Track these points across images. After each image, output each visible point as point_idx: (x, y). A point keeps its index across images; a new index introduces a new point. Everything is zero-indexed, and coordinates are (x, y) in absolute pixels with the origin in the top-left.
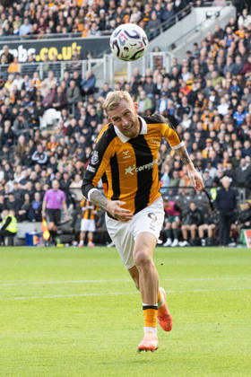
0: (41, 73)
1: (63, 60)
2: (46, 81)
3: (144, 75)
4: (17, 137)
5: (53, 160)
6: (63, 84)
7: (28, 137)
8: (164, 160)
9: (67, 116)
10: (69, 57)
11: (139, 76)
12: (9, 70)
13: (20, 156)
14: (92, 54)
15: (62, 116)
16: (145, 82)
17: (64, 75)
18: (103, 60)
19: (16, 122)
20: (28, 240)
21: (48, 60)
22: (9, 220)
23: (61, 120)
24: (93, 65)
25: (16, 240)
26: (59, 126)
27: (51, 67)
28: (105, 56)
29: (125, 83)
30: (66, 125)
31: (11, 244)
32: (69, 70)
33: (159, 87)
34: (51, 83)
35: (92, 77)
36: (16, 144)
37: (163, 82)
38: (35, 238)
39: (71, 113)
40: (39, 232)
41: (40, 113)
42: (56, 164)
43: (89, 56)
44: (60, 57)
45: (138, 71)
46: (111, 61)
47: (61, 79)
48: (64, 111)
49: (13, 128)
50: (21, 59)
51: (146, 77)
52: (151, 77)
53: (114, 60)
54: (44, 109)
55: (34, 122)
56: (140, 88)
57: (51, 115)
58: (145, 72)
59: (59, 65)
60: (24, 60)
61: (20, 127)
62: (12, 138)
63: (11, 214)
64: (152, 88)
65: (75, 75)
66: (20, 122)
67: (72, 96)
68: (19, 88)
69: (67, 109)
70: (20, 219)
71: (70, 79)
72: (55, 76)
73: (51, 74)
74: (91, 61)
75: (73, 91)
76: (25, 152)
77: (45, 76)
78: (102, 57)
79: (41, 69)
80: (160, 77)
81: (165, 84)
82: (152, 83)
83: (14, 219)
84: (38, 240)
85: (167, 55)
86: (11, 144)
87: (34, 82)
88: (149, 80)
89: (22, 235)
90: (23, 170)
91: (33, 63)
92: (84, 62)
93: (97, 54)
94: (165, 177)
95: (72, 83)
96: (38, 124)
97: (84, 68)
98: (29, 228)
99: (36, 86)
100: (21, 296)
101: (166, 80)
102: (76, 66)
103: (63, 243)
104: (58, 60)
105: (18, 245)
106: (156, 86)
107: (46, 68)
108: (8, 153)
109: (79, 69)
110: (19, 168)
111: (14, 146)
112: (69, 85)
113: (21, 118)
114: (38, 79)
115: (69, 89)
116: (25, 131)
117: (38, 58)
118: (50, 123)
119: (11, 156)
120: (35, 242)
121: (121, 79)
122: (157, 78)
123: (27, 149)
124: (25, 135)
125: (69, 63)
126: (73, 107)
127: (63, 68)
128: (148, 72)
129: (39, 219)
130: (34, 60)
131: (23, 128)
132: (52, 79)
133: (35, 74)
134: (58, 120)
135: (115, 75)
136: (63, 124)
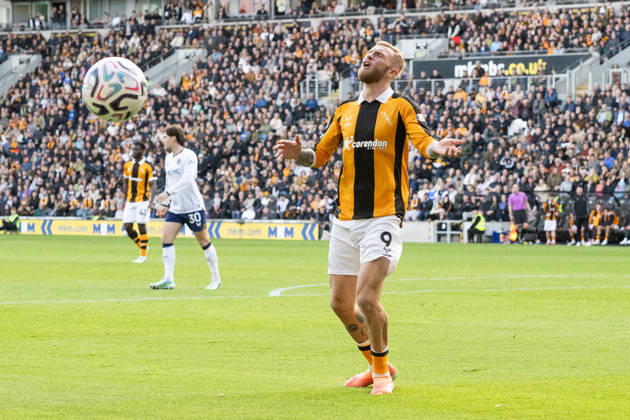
0: (509, 86)
1: (529, 75)
2: (514, 93)
3: (603, 89)
4: (487, 144)
5: (519, 166)
6: (530, 96)
7: (497, 144)
8: (621, 167)
9: (533, 126)
10: (535, 72)
11: (599, 91)
12: (480, 83)
13: (489, 161)
14: (556, 70)
15: (528, 126)
16: (605, 96)
17: (531, 88)
18: (566, 75)
19: (486, 130)
20: (495, 238)
21: (516, 74)
22: (478, 219)
23: (527, 130)
24: (557, 79)
25: (484, 238)
26: (526, 133)
27: (518, 81)
28: (568, 71)
29: (586, 96)
30: (532, 133)
31: (480, 241)
32: (535, 84)
33: (617, 101)
34: (518, 96)
36: (486, 150)
37: (621, 96)
38: (501, 236)
39: (536, 122)
40: (505, 230)
41: (508, 123)
42: (522, 169)
43: (553, 72)
44: (527, 72)
45: (599, 86)
46: (573, 77)
47: (527, 92)
48: (530, 121)
49: (483, 136)
50: (491, 74)
51: (605, 91)
52: (611, 91)
53: (576, 75)
54: (512, 119)
55: (501, 131)
56: (600, 102)
57: (518, 124)
58: (604, 87)
59: (526, 79)
60: (494, 74)
61: (489, 135)
62: (482, 145)
63: (480, 214)
64: (610, 101)
65: (541, 88)
66: (489, 130)
67: (537, 107)
68: (490, 100)
69: (532, 119)
70: (489, 219)
71: (536, 92)
72: (521, 89)
73: (518, 87)
74: (555, 76)
75: (539, 102)
76: (493, 158)
77: (513, 89)
78: (565, 72)
79: (509, 82)
80: (618, 91)
81: (622, 98)
82: (611, 96)
83: (483, 219)
84: (504, 238)
85: (625, 71)
86: (481, 150)
87: (504, 93)
88: (608, 94)
89: (489, 233)
90: (492, 174)
91: (502, 77)
92: (549, 77)
93: (562, 69)
94: (622, 183)
95: (539, 95)
96: (505, 131)
97: (548, 82)
98: (496, 227)
99: (506, 97)
100: (491, 288)
101: (624, 94)
102: (541, 81)
103: (527, 241)
104: (524, 74)
105: (485, 242)
106: (614, 99)
107: (514, 81)
108: (479, 159)
109: (545, 82)
110: (488, 173)
111: (484, 152)
112: (535, 97)
113: (490, 127)
114: (506, 92)
115: (536, 101)
116: (494, 138)
117: (506, 73)
118: (517, 132)
119: (481, 161)
120: (501, 240)
121: (582, 93)
122: (616, 92)
123: (496, 155)
124: (494, 142)
125: (536, 77)
126: (538, 117)
127: (530, 82)
128: (608, 87)
129: (506, 218)
130: (503, 74)
131: (492, 136)
132: (519, 93)
133: (505, 87)
134: (524, 129)
135: (577, 89)
136: (529, 132)
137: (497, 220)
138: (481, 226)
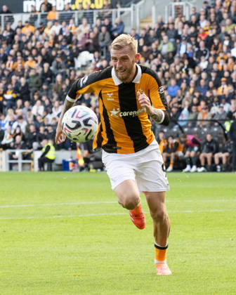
0: (76, 20)
1: (95, 9)
2: (81, 27)
3: (166, 22)
4: (55, 76)
5: (86, 96)
6: (96, 30)
7: (65, 76)
8: (184, 97)
9: (99, 58)
10: (101, 6)
11: (162, 23)
12: (48, 18)
13: (57, 93)
14: (121, 4)
15: (95, 58)
16: (168, 28)
17: (97, 22)
18: (130, 9)
19: (54, 63)
20: (64, 166)
21: (82, 9)
22: (48, 148)
23: (93, 61)
24: (122, 13)
25: (54, 166)
26: (92, 66)
27: (85, 15)
28: (132, 5)
29: (150, 29)
30: (98, 65)
31: (50, 169)
32: (101, 17)
33: (180, 33)
34: (84, 28)
35: (121, 23)
36: (55, 82)
37: (183, 28)
38: (71, 164)
39: (102, 54)
40: (74, 159)
41: (75, 55)
42: (89, 100)
43: (118, 5)
44: (93, 6)
45: (162, 19)
46: (138, 10)
47: (94, 25)
48: (96, 54)
49: (52, 68)
50: (58, 8)
51: (168, 24)
52: (173, 24)
53: (140, 9)
54: (79, 51)
55: (69, 63)
56: (163, 34)
57: (85, 57)
58: (167, 19)
59: (92, 13)
60: (61, 8)
61: (58, 67)
62: (51, 77)
63: (50, 143)
64: (173, 34)
65: (106, 22)
66: (58, 63)
67: (103, 40)
68: (57, 32)
69: (99, 52)
70: (58, 147)
71: (102, 26)
72: (88, 23)
73: (84, 21)
74: (120, 9)
75: (104, 35)
76: (62, 89)
77: (80, 23)
78: (129, 6)
79: (76, 16)
80: (180, 24)
81: (184, 30)
82: (174, 29)
83: (52, 148)
84: (73, 166)
85: (187, 5)
86: (49, 82)
87: (71, 27)
88: (171, 27)
89: (59, 161)
90: (60, 105)
91: (69, 12)
92: (114, 10)
93: (126, 3)
94: (185, 111)
95: (104, 29)
96: (73, 64)
97: (114, 16)
98: (65, 155)
99: (72, 31)
100: (59, 215)
101: (186, 26)
102: (106, 14)
103: (96, 168)
104: (91, 9)
105: (56, 170)
106: (177, 31)
107: (81, 15)
108: (47, 90)
109: (110, 16)
110: (56, 104)
111: (52, 84)
112: (100, 31)
113: (58, 59)
114: (73, 26)
115: (101, 34)
116: (62, 71)
117: (73, 7)
118: (84, 64)
119: (50, 92)
120: (71, 168)
121: (146, 26)
122: (178, 25)
123: (64, 87)
124: (62, 74)
125: (101, 11)
126: (104, 50)
127: (95, 16)
128: (170, 19)
129: (74, 147)
130: (70, 9)
131: (60, 68)
132: (85, 26)
133: (71, 21)
134: (91, 61)
135: (141, 22)
136: (95, 65)
137: (66, 149)
138: (50, 155)
